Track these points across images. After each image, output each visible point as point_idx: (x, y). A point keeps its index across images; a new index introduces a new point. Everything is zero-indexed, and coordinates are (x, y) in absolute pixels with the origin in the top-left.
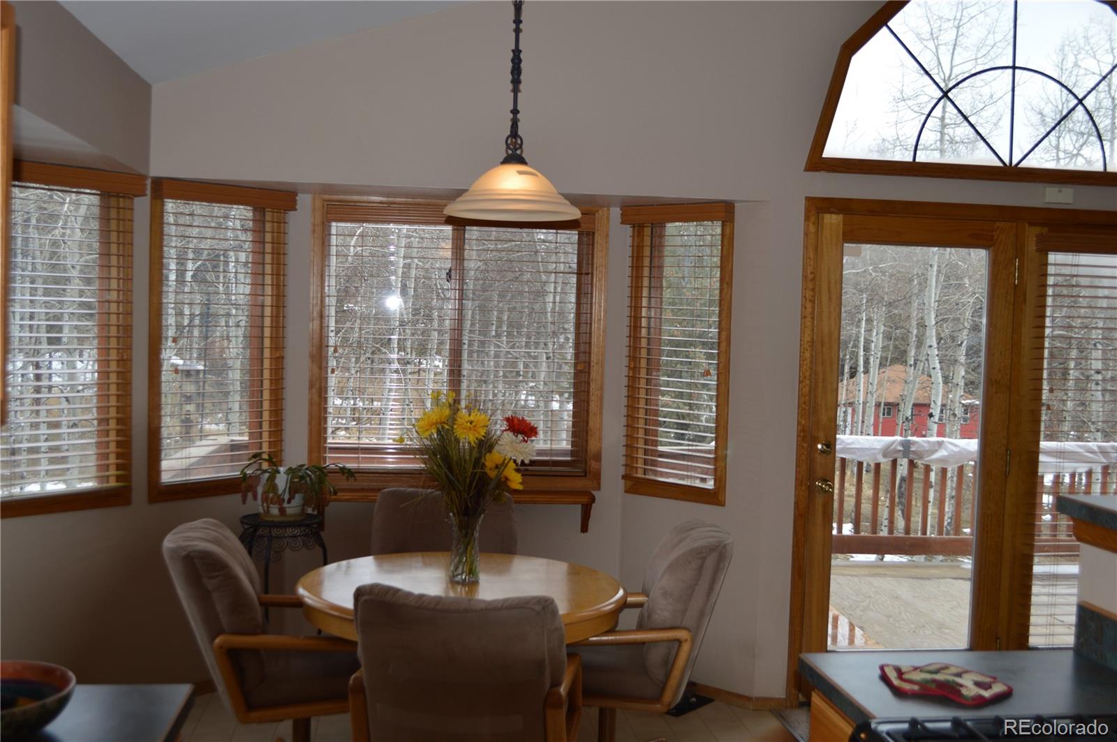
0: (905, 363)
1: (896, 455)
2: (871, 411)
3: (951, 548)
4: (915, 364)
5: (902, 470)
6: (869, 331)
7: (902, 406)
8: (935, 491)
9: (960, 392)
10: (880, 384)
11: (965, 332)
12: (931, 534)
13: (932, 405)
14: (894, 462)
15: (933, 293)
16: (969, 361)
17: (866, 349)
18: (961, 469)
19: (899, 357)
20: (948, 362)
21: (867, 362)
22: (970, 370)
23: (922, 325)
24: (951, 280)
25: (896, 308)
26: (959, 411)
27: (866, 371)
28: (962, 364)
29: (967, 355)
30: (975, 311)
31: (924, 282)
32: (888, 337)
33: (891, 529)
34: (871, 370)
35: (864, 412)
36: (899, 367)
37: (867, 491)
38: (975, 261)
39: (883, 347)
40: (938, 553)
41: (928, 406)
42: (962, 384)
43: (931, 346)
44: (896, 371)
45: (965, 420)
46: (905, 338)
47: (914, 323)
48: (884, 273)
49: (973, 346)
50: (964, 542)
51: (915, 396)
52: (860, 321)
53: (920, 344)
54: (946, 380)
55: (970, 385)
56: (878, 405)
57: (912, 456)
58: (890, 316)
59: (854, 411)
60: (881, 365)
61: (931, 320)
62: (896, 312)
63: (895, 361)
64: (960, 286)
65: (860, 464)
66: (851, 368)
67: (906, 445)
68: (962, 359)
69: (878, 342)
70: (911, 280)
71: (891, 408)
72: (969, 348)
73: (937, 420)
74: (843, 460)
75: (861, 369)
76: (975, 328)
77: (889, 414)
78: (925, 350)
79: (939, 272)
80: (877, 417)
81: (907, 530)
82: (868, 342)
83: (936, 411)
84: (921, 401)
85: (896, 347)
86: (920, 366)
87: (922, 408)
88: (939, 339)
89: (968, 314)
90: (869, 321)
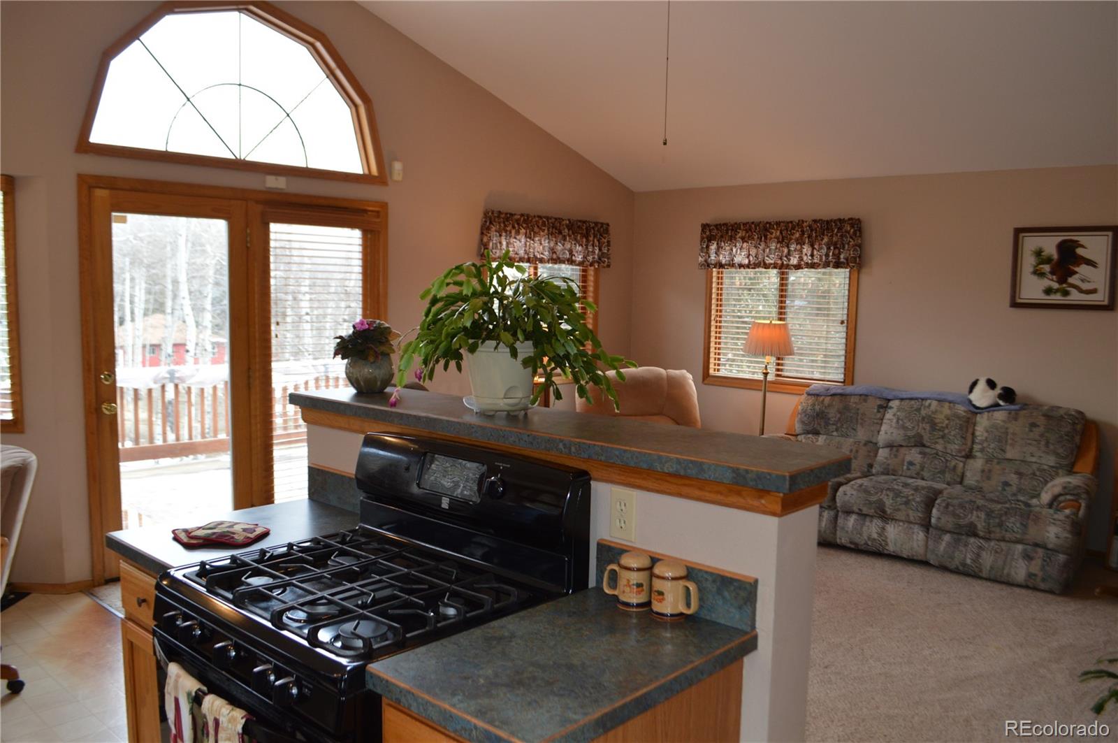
0: (163, 312)
1: (164, 381)
2: (139, 351)
3: (210, 448)
4: (172, 313)
5: (170, 394)
6: (132, 287)
7: (163, 347)
8: (196, 410)
9: (209, 332)
10: (145, 330)
11: (210, 286)
12: (197, 439)
13: (188, 343)
14: (163, 387)
15: (183, 256)
16: (214, 308)
17: (132, 302)
18: (215, 388)
19: (159, 308)
20: (198, 310)
21: (132, 313)
22: (215, 316)
23: (176, 282)
24: (197, 246)
25: (154, 268)
26: (209, 347)
27: (133, 320)
28: (209, 311)
29: (212, 304)
30: (217, 270)
31: (175, 250)
32: (149, 292)
33: (165, 440)
34: (136, 319)
35: (133, 352)
36: (159, 316)
37: (143, 415)
38: (215, 232)
39: (146, 301)
40: (201, 453)
41: (184, 345)
42: (210, 326)
43: (184, 298)
44: (156, 318)
45: (214, 354)
46: (162, 293)
47: (169, 280)
48: (141, 240)
49: (217, 297)
50: (221, 442)
51: (174, 337)
52: (124, 280)
53: (175, 297)
54: (197, 324)
55: (217, 328)
56: (144, 347)
57: (176, 381)
58: (149, 276)
59: (125, 353)
60: (145, 315)
61: (183, 278)
62: (154, 271)
63: (155, 311)
64: (204, 251)
65: (136, 391)
66: (120, 318)
67: (172, 373)
68: (208, 307)
69: (141, 296)
70: (165, 247)
71: (155, 347)
72: (214, 299)
73: (193, 355)
74: (122, 388)
75: (128, 317)
76: (217, 284)
77: (153, 353)
78: (179, 301)
79: (187, 240)
80: (144, 356)
81: (178, 439)
82: (132, 296)
83: (190, 346)
84: (179, 341)
85: (156, 300)
86: (177, 313)
87: (179, 347)
88: (190, 293)
89: (211, 272)
90: (132, 279)
